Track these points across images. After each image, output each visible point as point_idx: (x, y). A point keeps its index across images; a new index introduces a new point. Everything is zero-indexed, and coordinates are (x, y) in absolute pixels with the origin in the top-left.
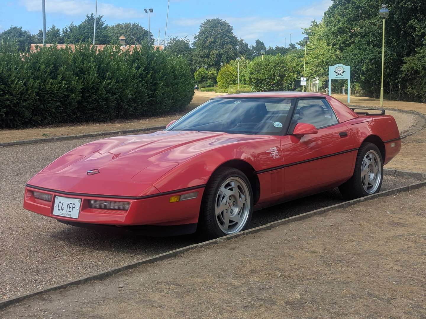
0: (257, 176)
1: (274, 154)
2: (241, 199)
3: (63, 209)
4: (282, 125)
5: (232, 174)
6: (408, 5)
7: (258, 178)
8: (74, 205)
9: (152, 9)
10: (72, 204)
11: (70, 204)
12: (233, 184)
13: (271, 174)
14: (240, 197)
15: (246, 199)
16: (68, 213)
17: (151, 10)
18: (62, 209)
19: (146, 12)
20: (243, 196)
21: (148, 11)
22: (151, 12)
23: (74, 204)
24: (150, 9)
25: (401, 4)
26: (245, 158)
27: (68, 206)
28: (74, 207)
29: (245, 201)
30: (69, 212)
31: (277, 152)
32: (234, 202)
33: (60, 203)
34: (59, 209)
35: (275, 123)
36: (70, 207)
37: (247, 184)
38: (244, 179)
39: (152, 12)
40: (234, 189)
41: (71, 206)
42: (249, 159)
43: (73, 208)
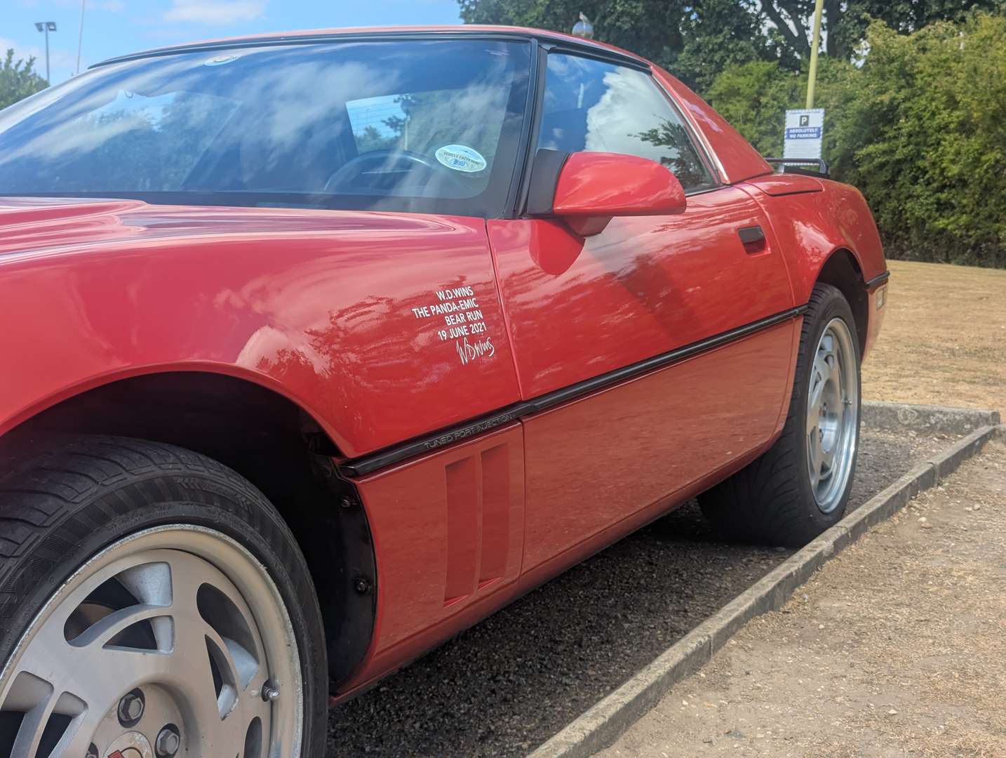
0: (353, 493)
1: (463, 331)
2: (226, 691)
4: (482, 160)
5: (143, 504)
6: (623, 22)
7: (358, 508)
9: (53, 24)
12: (153, 586)
13: (451, 468)
14: (221, 675)
15: (269, 684)
17: (51, 26)
19: (41, 30)
20: (242, 665)
21: (44, 26)
22: (51, 30)
24: (49, 24)
25: (609, 20)
26: (263, 363)
29: (265, 697)
31: (479, 314)
32: (171, 727)
35: (445, 149)
37: (278, 566)
38: (250, 532)
39: (54, 30)
40: (162, 632)
42: (295, 364)
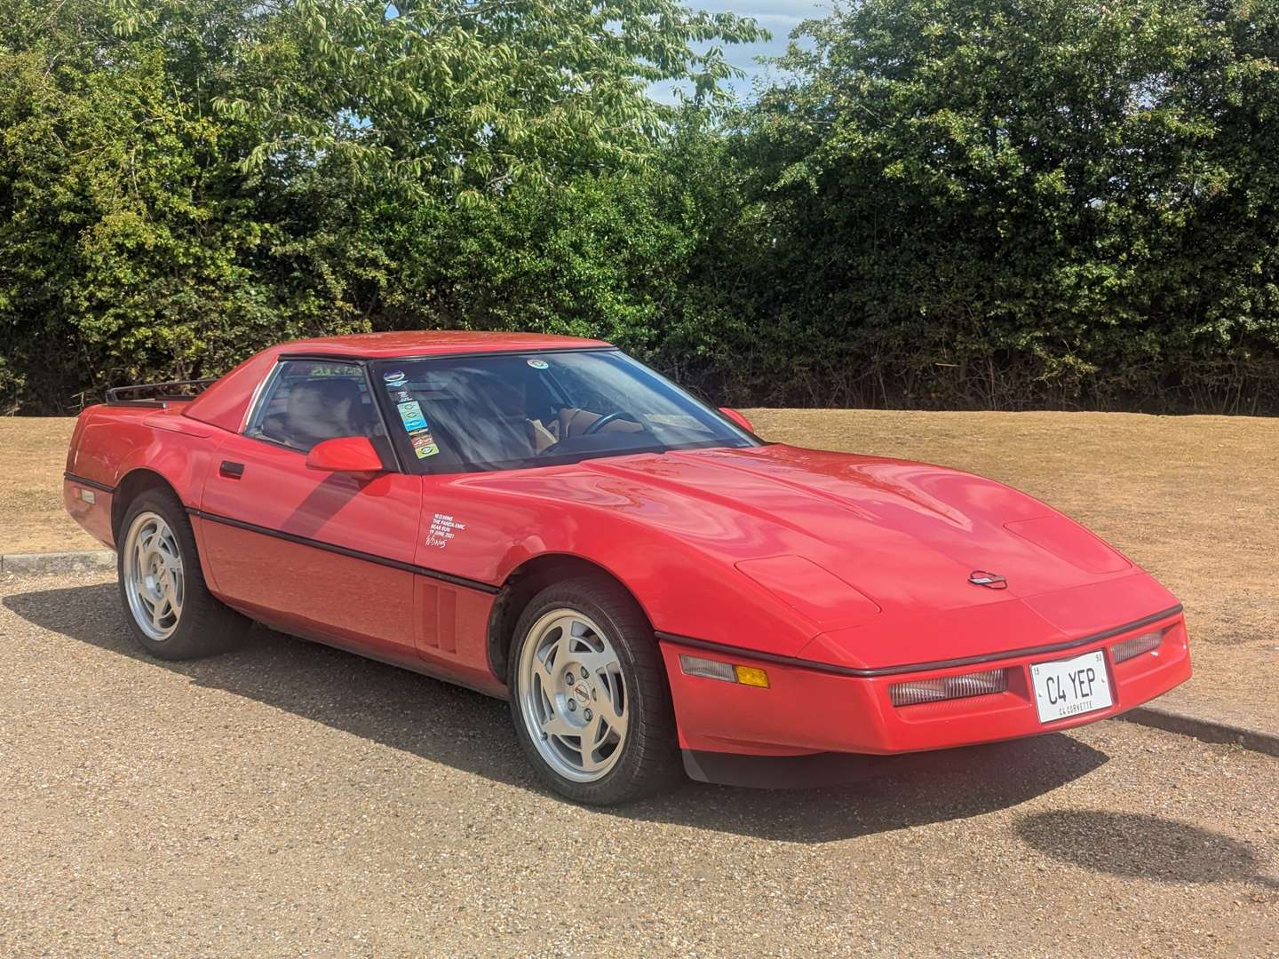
3: (1064, 697)
8: (1090, 673)
10: (1083, 671)
11: (1079, 672)
16: (1081, 700)
18: (1060, 697)
23: (1089, 670)
27: (1074, 681)
28: (1091, 677)
30: (1083, 696)
33: (1050, 682)
34: (1053, 700)
36: (1082, 683)
41: (1083, 677)
43: (1090, 681)
